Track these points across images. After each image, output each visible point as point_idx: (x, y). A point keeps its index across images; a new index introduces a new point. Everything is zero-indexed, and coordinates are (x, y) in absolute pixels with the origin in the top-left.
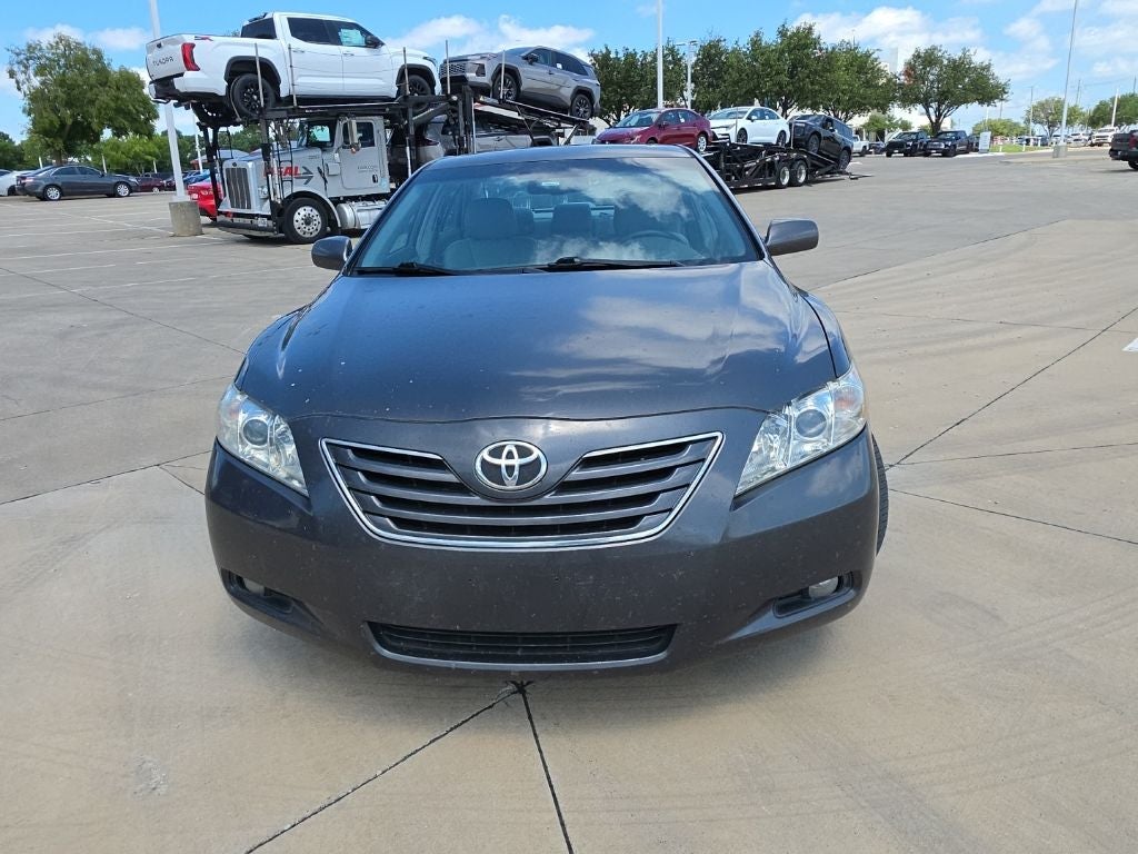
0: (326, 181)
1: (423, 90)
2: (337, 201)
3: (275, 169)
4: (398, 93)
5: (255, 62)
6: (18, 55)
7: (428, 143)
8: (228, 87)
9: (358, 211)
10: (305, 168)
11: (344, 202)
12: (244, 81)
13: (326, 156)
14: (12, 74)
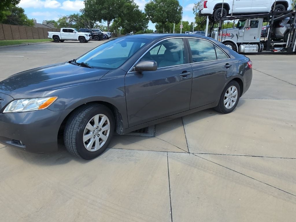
0: (238, 38)
1: (282, 9)
2: (239, 44)
3: (221, 35)
4: (272, 11)
5: (222, 4)
6: (196, 5)
7: (280, 26)
8: (214, 12)
9: (245, 47)
10: (232, 34)
11: (242, 44)
12: (218, 10)
13: (240, 30)
14: (193, 9)
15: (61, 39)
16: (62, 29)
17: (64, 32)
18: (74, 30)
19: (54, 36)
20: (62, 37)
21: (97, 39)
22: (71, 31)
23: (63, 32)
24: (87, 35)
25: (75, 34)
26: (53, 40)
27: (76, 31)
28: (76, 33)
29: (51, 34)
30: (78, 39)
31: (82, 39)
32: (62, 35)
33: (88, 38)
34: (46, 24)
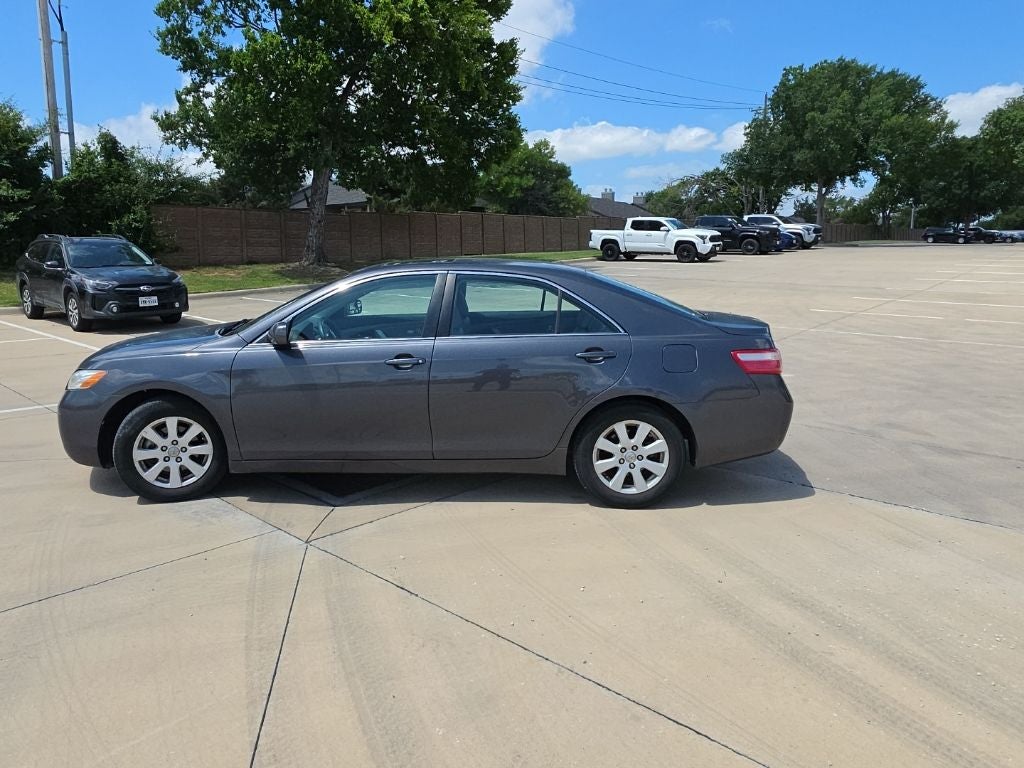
15: (623, 250)
16: (630, 221)
17: (635, 229)
18: (665, 223)
19: (605, 242)
20: (627, 244)
21: (751, 250)
22: (656, 226)
23: (633, 231)
24: (703, 238)
25: (666, 235)
26: (600, 254)
27: (669, 226)
28: (668, 231)
29: (598, 236)
30: (672, 251)
31: (686, 252)
32: (628, 237)
33: (704, 248)
34: (641, 202)
